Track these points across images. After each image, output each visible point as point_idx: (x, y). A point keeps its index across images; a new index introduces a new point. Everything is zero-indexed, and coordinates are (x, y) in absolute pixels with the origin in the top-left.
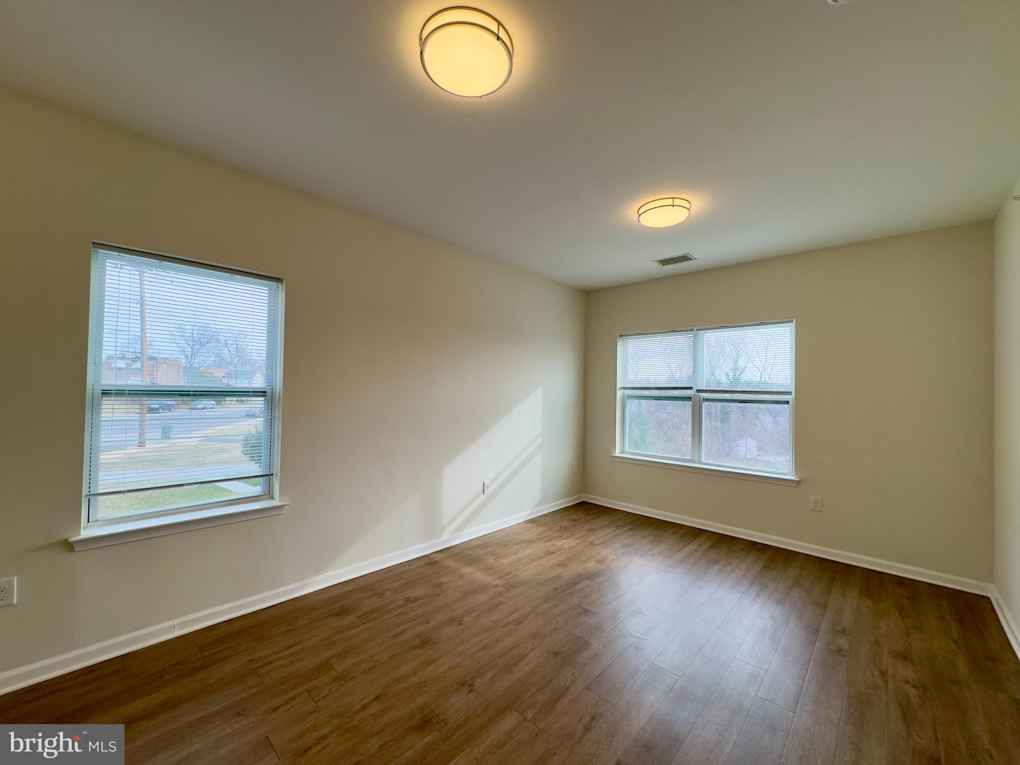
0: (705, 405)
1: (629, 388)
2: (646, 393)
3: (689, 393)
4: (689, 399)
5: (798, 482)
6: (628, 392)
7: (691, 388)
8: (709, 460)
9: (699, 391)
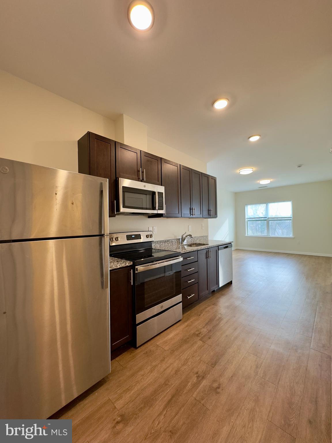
0: (270, 222)
1: (249, 218)
2: (254, 219)
3: (266, 219)
4: (266, 220)
5: (294, 238)
6: (248, 219)
7: (266, 217)
8: (271, 235)
9: (268, 218)
